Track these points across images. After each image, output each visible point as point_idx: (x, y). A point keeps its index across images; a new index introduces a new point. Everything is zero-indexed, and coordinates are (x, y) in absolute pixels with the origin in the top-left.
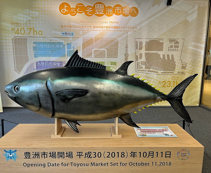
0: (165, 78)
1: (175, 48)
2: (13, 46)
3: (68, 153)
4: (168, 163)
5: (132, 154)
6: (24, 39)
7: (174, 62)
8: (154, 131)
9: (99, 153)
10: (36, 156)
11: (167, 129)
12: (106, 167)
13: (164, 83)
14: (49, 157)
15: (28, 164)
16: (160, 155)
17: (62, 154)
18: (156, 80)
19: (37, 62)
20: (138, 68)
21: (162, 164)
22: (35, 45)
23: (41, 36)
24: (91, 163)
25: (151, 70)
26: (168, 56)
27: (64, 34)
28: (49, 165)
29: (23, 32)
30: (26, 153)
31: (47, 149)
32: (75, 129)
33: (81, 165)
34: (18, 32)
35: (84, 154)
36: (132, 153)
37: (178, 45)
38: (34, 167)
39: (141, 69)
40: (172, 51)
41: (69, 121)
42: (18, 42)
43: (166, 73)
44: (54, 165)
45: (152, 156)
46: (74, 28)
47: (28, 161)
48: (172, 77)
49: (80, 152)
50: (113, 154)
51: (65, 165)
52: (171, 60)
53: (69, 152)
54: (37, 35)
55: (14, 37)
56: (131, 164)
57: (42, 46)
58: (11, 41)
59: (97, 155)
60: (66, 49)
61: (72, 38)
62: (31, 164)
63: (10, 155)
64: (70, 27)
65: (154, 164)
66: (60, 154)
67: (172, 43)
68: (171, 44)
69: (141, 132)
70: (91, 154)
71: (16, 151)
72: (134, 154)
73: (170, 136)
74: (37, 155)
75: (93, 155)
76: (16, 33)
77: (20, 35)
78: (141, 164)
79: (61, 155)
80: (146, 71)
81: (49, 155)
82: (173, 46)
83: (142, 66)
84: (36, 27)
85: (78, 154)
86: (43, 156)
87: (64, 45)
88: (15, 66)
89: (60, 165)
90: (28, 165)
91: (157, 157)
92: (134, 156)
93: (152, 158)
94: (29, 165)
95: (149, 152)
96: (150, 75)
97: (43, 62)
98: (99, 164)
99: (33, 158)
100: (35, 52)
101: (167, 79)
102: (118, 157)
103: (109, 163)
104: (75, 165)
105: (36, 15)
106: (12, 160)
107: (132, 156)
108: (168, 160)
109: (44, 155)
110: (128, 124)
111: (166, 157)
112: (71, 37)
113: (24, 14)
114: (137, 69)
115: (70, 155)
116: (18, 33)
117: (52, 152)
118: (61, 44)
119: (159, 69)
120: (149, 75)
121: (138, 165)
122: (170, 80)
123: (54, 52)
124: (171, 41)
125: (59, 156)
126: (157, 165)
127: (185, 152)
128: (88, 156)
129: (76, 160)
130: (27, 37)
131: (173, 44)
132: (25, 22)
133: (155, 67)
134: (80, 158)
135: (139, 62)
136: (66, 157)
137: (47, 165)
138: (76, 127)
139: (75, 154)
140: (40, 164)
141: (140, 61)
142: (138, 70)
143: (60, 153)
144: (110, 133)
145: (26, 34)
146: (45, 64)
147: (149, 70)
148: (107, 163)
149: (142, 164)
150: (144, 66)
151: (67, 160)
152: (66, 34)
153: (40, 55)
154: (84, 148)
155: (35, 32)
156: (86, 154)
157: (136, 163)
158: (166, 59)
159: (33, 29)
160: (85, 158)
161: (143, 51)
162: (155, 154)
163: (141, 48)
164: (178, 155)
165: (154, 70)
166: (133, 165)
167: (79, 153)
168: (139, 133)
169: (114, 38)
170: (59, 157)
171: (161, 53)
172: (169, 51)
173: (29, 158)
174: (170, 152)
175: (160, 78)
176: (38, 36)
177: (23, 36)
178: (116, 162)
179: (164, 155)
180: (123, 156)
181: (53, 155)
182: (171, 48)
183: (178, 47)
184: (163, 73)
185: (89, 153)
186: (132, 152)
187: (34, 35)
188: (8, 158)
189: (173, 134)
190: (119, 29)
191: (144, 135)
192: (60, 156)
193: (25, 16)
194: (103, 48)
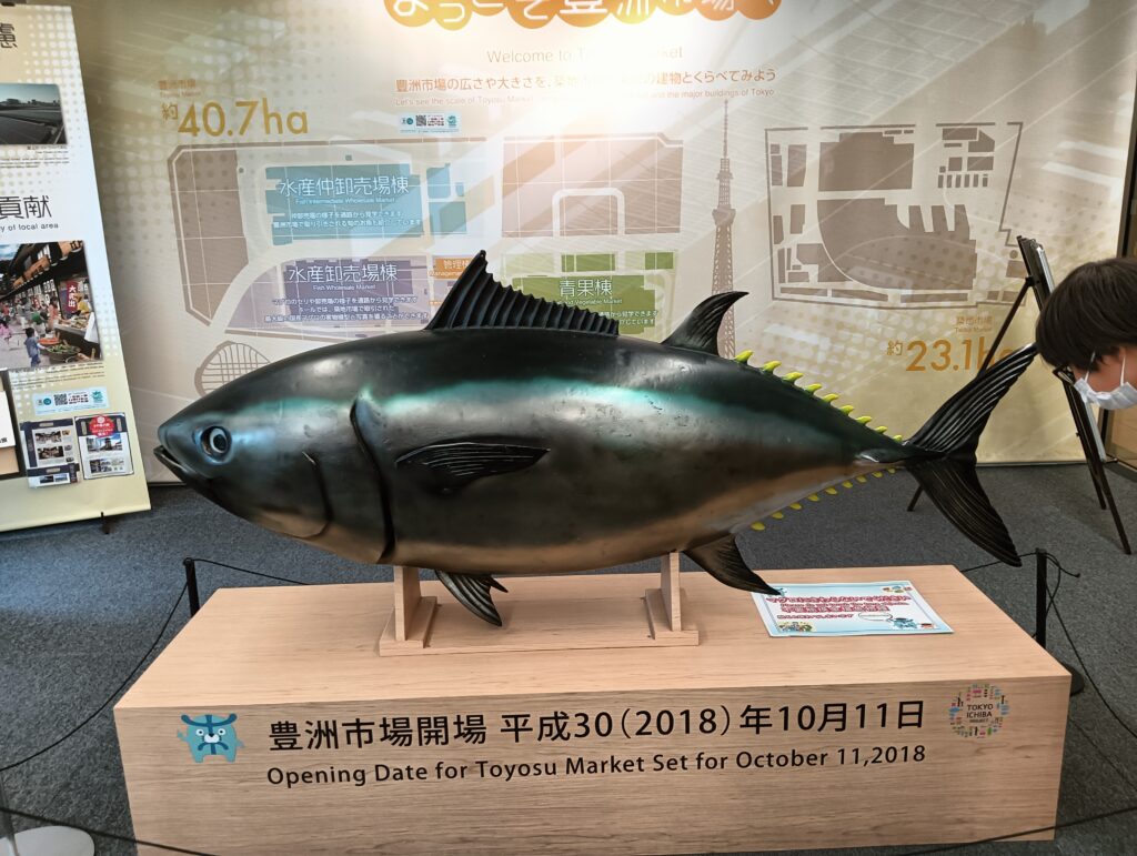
0: (921, 327)
1: (972, 174)
2: (173, 195)
3: (463, 719)
4: (911, 752)
5: (748, 718)
6: (223, 157)
7: (966, 240)
8: (845, 606)
9: (604, 718)
10: (324, 739)
11: (905, 594)
12: (635, 776)
13: (918, 349)
14: (382, 740)
15: (288, 775)
16: (873, 716)
17: (436, 726)
18: (876, 337)
19: (289, 268)
20: (782, 280)
21: (882, 758)
22: (272, 185)
23: (301, 137)
24: (569, 760)
25: (851, 285)
26: (938, 212)
27: (410, 121)
28: (382, 773)
29: (214, 122)
30: (280, 728)
31: (370, 705)
32: (483, 607)
33: (524, 771)
34: (193, 123)
35: (534, 722)
36: (749, 714)
37: (988, 154)
38: (314, 788)
39: (801, 285)
40: (958, 185)
41: (456, 574)
42: (197, 175)
43: (925, 298)
44: (405, 773)
45: (839, 725)
46: (459, 94)
47: (288, 761)
48: (960, 320)
49: (516, 717)
50: (665, 717)
51: (451, 772)
52: (952, 235)
53: (468, 717)
54: (280, 131)
55: (173, 149)
56: (746, 760)
57: (306, 185)
58: (163, 170)
59: (591, 724)
60: (425, 200)
61: (453, 140)
62: (300, 773)
63: (208, 739)
64: (441, 85)
65: (849, 756)
66: (430, 726)
67: (960, 145)
68: (955, 152)
69: (785, 614)
70: (565, 724)
71: (233, 718)
72: (758, 717)
73: (919, 627)
74: (326, 733)
75: (573, 727)
76: (182, 129)
77: (202, 138)
78: (790, 757)
79: (433, 729)
80: (825, 294)
81: (378, 733)
82: (965, 163)
83: (805, 268)
84: (276, 94)
85: (508, 724)
86: (354, 737)
87: (414, 180)
88: (185, 289)
89: (431, 776)
90: (291, 779)
91: (862, 726)
92: (758, 726)
93: (837, 730)
94: (293, 778)
95: (826, 706)
96: (845, 314)
97: (317, 263)
98: (603, 764)
99: (310, 747)
100: (276, 219)
101: (934, 330)
102: (688, 731)
103: (648, 758)
104: (496, 771)
105: (277, 36)
106: (218, 758)
107: (747, 725)
108: (910, 738)
109: (359, 732)
110: (728, 577)
111: (901, 725)
112: (448, 135)
113: (217, 36)
114: (778, 286)
115: (473, 729)
116: (194, 130)
117: (394, 720)
118: (397, 175)
119: (889, 280)
120: (838, 313)
121: (776, 765)
122: (947, 335)
123: (368, 214)
124: (952, 134)
125: (424, 734)
126: (861, 763)
127: (987, 701)
128: (555, 732)
129: (498, 748)
130: (234, 145)
131: (963, 151)
132: (222, 71)
133: (869, 273)
134: (517, 740)
135: (789, 250)
136: (456, 737)
137: (370, 777)
138: (489, 599)
139: (493, 725)
140: (340, 773)
141: (791, 241)
142: (783, 290)
143: (429, 722)
144: (646, 624)
145: (230, 133)
146: (324, 275)
147: (838, 285)
148: (640, 761)
149: (794, 757)
150: (813, 270)
151: (458, 751)
152: (421, 120)
153: (303, 233)
154: (533, 695)
155: (273, 121)
156: (545, 722)
157: (770, 756)
158: (929, 227)
159: (260, 105)
160: (540, 739)
161: (810, 194)
162: (853, 715)
163: (796, 180)
164: (956, 715)
165: (866, 288)
166: (753, 766)
167: (512, 721)
168: (777, 620)
169: (661, 135)
170: (425, 741)
171: (901, 201)
172: (940, 185)
173: (291, 748)
174: (921, 703)
175: (898, 328)
176: (288, 136)
177: (215, 140)
178: (677, 753)
179: (892, 717)
180: (708, 726)
181: (397, 732)
182: (954, 174)
183: (987, 164)
184: (912, 299)
185: (556, 718)
186: (749, 709)
187: (268, 131)
188: (200, 748)
189: (933, 617)
190: (683, 87)
191: (801, 629)
192: (429, 737)
193: (221, 43)
194: (604, 185)
